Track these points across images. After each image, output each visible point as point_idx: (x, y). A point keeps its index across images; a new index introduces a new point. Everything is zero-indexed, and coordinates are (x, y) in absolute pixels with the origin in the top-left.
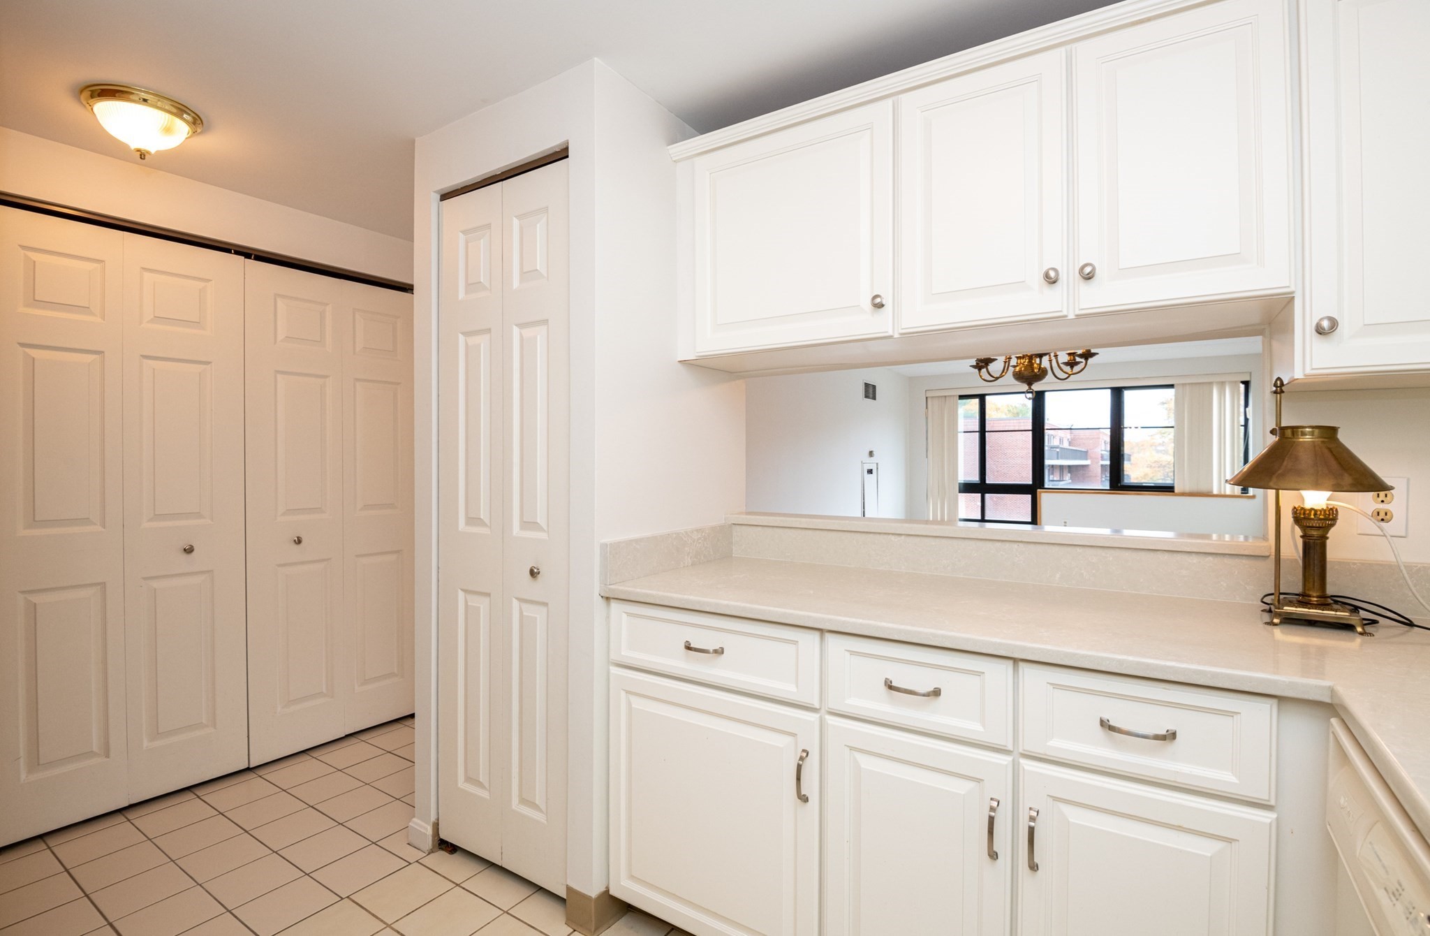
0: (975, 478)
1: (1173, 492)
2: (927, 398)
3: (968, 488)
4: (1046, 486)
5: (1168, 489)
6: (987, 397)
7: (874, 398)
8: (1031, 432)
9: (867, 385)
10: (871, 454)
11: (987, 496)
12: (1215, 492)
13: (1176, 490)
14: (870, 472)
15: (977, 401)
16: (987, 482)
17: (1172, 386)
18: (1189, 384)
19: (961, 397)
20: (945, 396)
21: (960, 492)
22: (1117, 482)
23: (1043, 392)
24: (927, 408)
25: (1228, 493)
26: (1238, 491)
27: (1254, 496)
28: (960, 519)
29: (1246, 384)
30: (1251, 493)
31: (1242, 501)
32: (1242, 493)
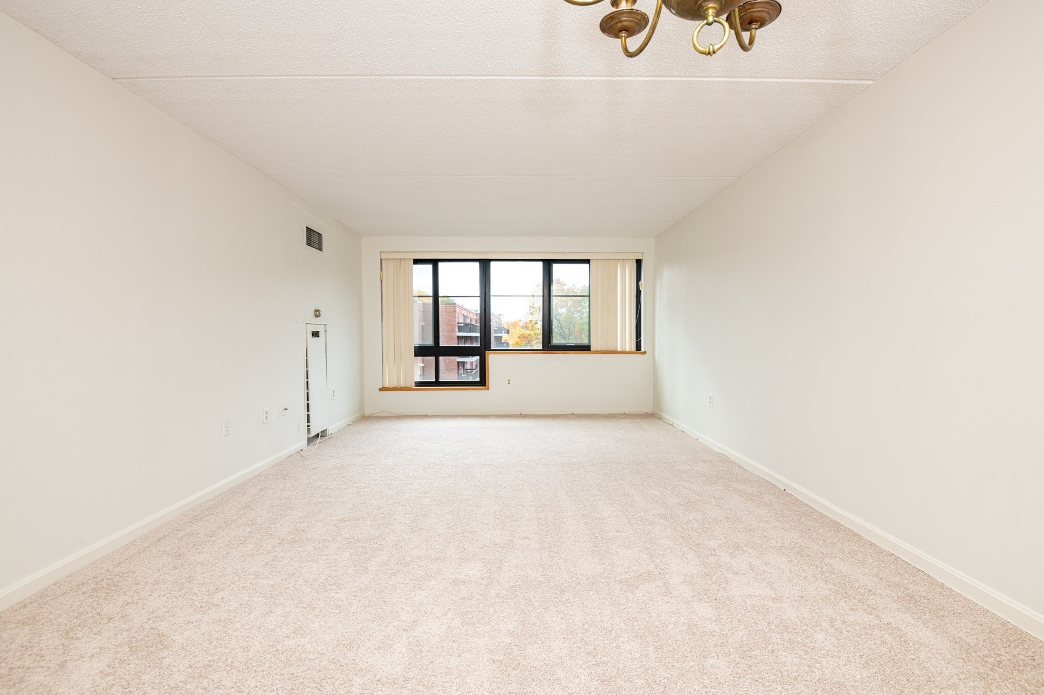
0: (430, 342)
1: (590, 350)
2: (381, 259)
3: (421, 351)
4: (492, 348)
5: (586, 348)
6: (440, 264)
7: (320, 249)
8: (479, 298)
9: (309, 231)
10: (317, 313)
11: (441, 358)
12: (619, 350)
14: (316, 334)
15: (429, 267)
16: (440, 346)
17: (587, 261)
18: (602, 259)
19: (416, 261)
20: (400, 259)
21: (415, 356)
22: (548, 346)
23: (489, 261)
24: (381, 270)
25: (627, 350)
26: (634, 348)
27: (645, 353)
28: (415, 382)
29: (639, 262)
30: (643, 350)
31: (638, 357)
32: (637, 350)
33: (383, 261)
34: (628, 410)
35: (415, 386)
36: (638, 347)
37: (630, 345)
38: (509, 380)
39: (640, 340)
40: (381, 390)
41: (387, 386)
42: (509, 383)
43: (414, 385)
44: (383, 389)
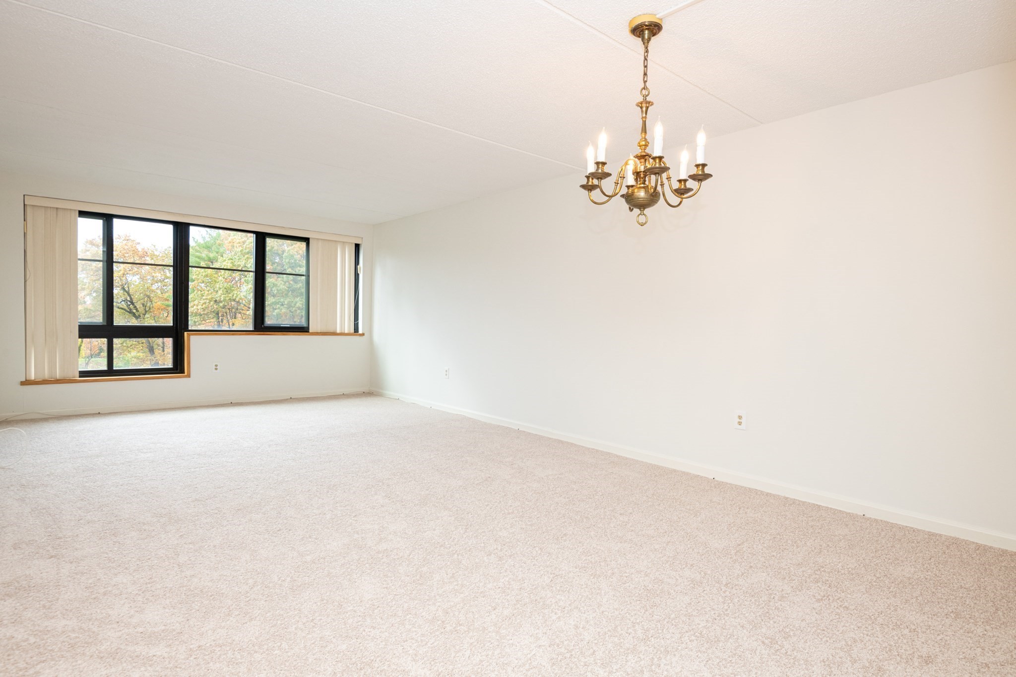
0: (98, 318)
1: (308, 332)
2: (25, 205)
3: (87, 331)
4: (190, 329)
5: (305, 330)
6: (115, 221)
8: (172, 268)
11: (115, 341)
12: (338, 331)
13: (310, 332)
15: (99, 224)
16: (114, 324)
17: (305, 240)
18: (321, 239)
19: (83, 214)
20: (57, 208)
21: (80, 337)
22: (260, 326)
23: (186, 225)
24: (24, 220)
25: (346, 332)
26: (352, 331)
27: (363, 334)
28: (80, 372)
29: (357, 246)
30: (360, 331)
31: (356, 338)
32: (355, 332)
33: (29, 210)
34: (346, 391)
35: (80, 377)
36: (356, 329)
37: (348, 327)
38: (216, 366)
39: (358, 323)
40: (23, 383)
41: (33, 378)
42: (216, 369)
43: (78, 375)
44: (27, 383)
